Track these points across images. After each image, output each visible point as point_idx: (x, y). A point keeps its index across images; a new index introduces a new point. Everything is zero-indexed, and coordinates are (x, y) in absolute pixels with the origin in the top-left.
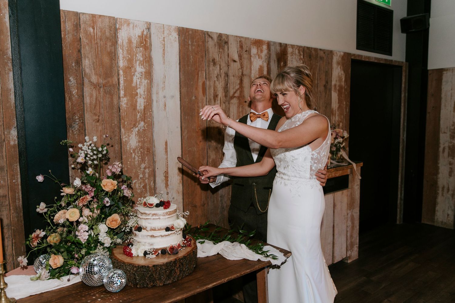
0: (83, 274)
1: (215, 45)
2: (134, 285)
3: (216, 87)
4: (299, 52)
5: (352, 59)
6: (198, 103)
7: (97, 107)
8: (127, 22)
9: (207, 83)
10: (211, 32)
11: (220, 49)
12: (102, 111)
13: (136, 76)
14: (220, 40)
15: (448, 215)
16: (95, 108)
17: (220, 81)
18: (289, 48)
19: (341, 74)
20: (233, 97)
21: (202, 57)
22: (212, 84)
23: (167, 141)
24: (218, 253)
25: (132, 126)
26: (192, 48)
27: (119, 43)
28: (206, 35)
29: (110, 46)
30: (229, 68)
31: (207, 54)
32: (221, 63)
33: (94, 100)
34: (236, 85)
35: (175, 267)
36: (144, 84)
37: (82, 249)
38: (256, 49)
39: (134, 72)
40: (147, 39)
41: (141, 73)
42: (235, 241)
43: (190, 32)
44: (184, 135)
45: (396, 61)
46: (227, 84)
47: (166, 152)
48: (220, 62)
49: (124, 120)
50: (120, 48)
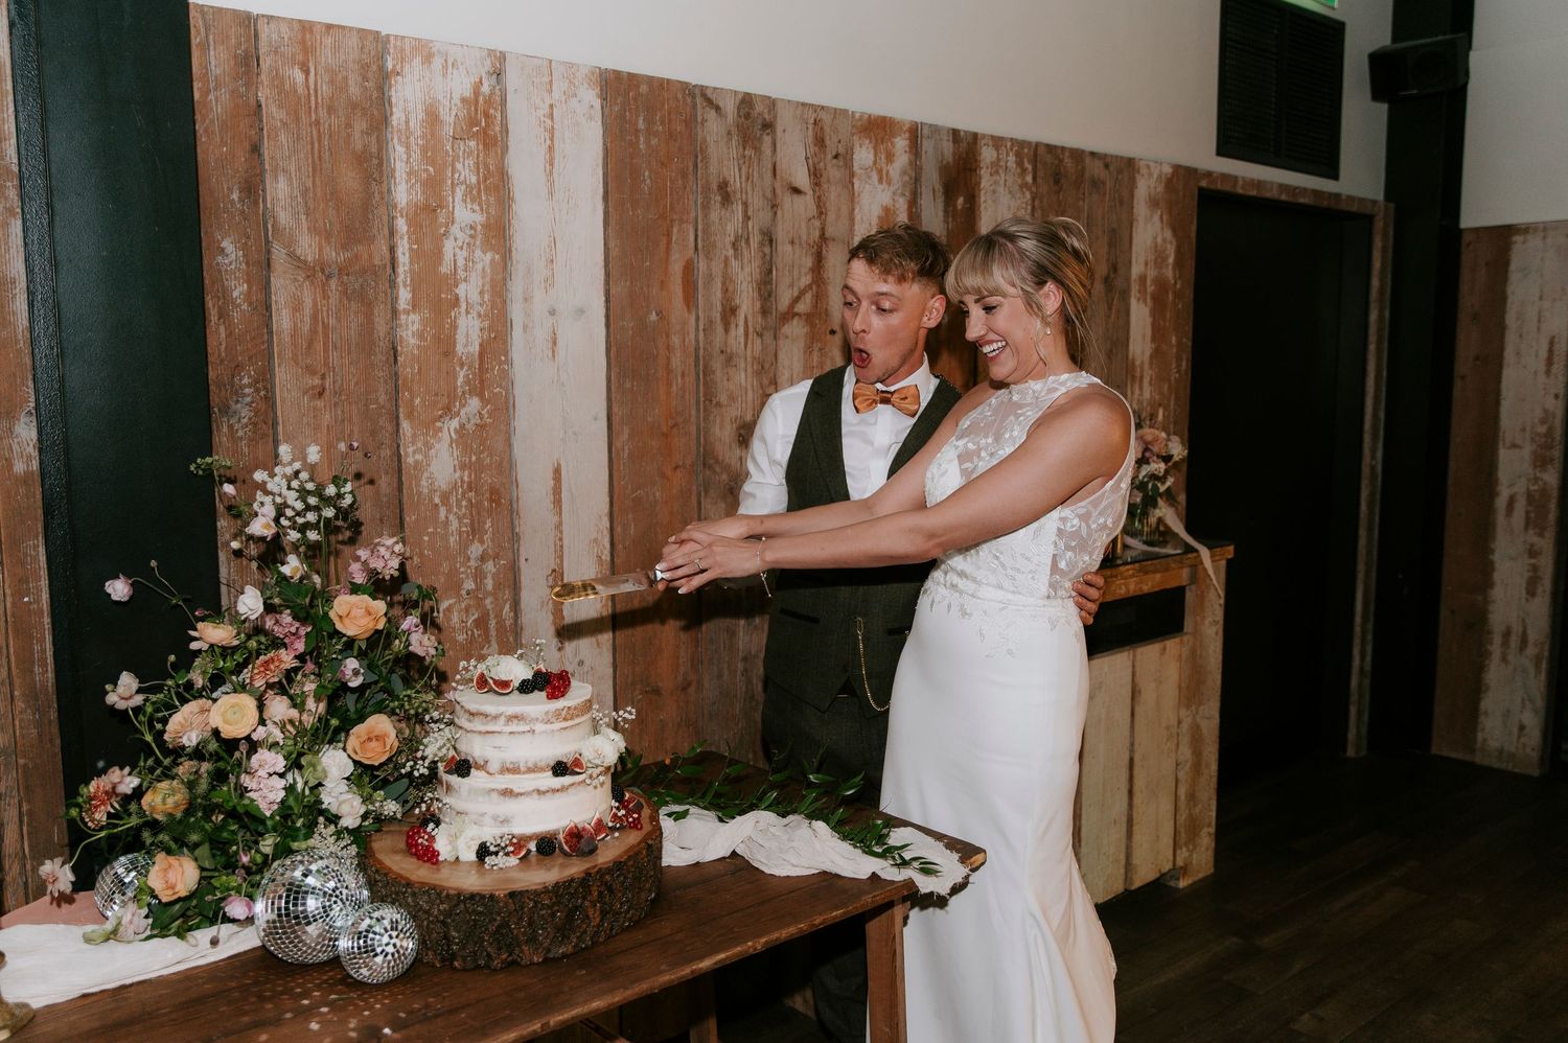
0: (268, 922)
1: (729, 133)
2: (443, 960)
3: (731, 280)
4: (1020, 164)
5: (1201, 189)
6: (668, 337)
7: (319, 346)
8: (425, 51)
9: (701, 264)
10: (715, 89)
11: (744, 149)
12: (334, 356)
13: (452, 238)
14: (748, 116)
15: (1522, 728)
16: (309, 347)
17: (745, 261)
18: (984, 148)
19: (1164, 240)
20: (789, 315)
21: (684, 176)
22: (717, 269)
23: (559, 465)
24: (734, 853)
25: (440, 412)
26: (647, 143)
27: (395, 123)
28: (699, 100)
29: (362, 131)
30: (776, 213)
31: (699, 165)
32: (750, 196)
33: (307, 319)
34: (800, 272)
35: (584, 898)
36: (479, 267)
37: (262, 835)
38: (872, 151)
39: (447, 225)
40: (492, 111)
41: (471, 227)
42: (794, 812)
43: (644, 89)
44: (618, 444)
45: (1351, 198)
46: (770, 271)
47: (558, 502)
48: (747, 193)
49: (410, 390)
50: (399, 140)
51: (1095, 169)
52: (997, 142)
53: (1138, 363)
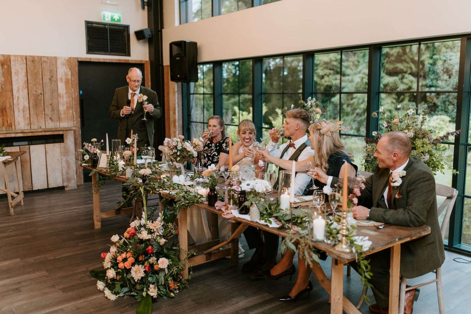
4: (22, 59)
5: (78, 61)
18: (12, 57)
51: (43, 59)
52: (15, 56)
53: (61, 94)
